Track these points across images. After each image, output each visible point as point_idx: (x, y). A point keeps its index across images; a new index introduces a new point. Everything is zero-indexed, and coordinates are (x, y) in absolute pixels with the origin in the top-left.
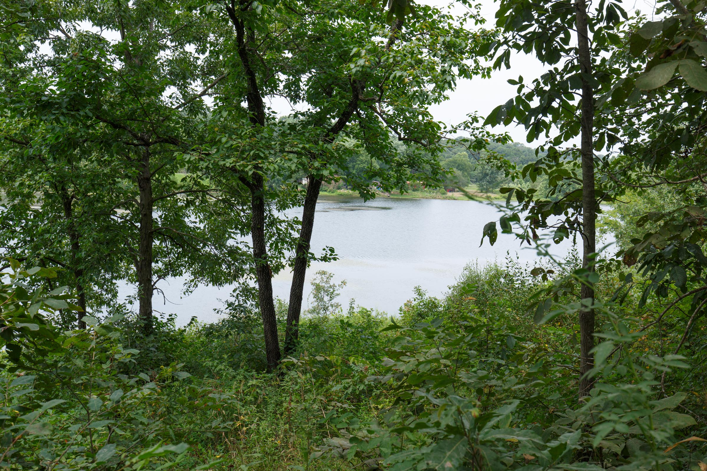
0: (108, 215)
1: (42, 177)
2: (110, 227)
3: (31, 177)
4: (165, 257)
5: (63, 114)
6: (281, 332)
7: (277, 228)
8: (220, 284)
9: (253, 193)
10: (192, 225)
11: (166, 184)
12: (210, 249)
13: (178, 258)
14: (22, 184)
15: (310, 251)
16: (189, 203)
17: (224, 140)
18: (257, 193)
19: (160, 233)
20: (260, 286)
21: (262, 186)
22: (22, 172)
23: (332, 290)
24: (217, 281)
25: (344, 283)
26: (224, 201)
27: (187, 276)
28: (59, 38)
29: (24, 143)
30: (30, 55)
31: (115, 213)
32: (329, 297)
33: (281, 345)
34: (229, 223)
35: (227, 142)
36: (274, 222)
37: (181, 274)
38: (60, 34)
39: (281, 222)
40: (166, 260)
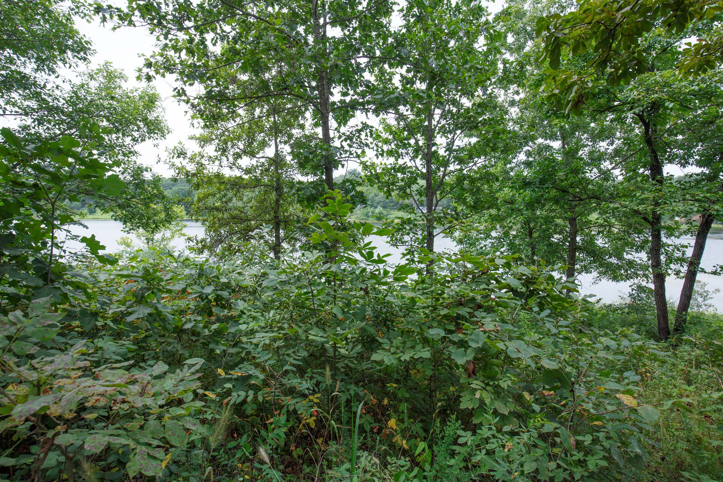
0: (549, 238)
1: (520, 218)
2: (551, 244)
3: (514, 218)
4: (582, 262)
5: (537, 187)
6: (672, 318)
7: (665, 250)
8: (618, 281)
9: (653, 227)
10: (601, 245)
11: (586, 222)
12: (614, 260)
13: (590, 263)
14: (510, 222)
15: (700, 266)
16: (599, 233)
17: (638, 194)
18: (656, 227)
19: (580, 249)
20: (655, 286)
21: (660, 223)
22: (511, 216)
23: (705, 294)
24: (615, 278)
25: (718, 290)
26: (624, 231)
27: (595, 274)
28: (529, 151)
29: (512, 203)
30: (514, 161)
31: (553, 237)
32: (702, 299)
33: (671, 327)
34: (627, 244)
35: (640, 196)
36: (664, 245)
37: (591, 273)
38: (529, 148)
39: (668, 246)
40: (582, 264)
